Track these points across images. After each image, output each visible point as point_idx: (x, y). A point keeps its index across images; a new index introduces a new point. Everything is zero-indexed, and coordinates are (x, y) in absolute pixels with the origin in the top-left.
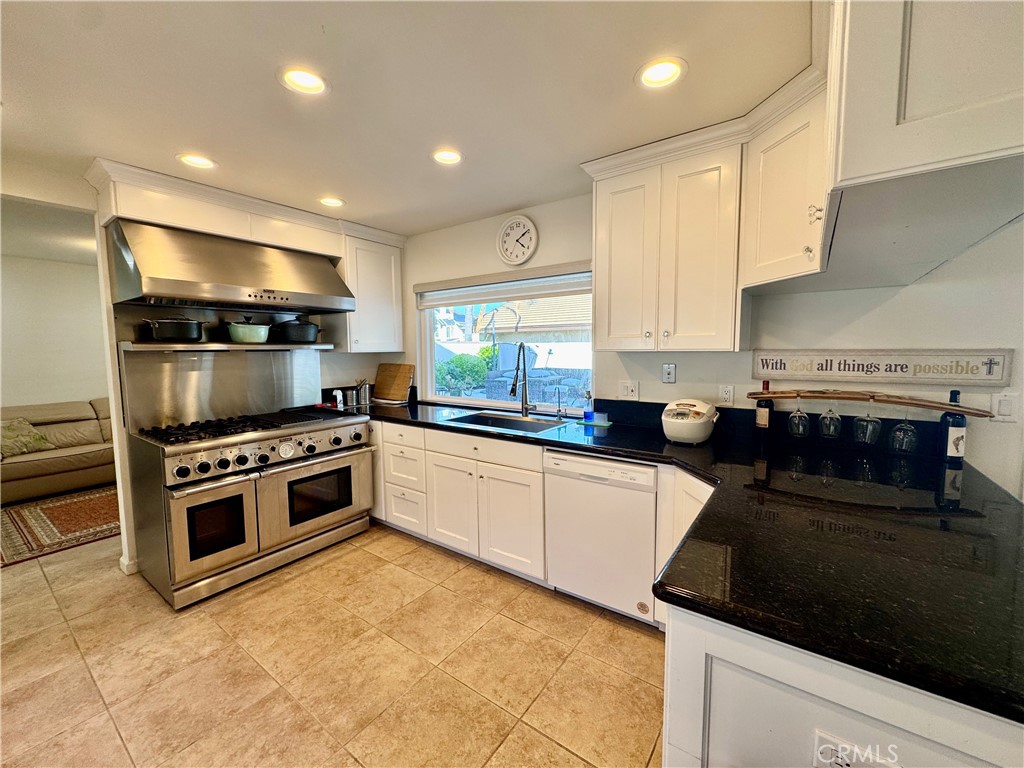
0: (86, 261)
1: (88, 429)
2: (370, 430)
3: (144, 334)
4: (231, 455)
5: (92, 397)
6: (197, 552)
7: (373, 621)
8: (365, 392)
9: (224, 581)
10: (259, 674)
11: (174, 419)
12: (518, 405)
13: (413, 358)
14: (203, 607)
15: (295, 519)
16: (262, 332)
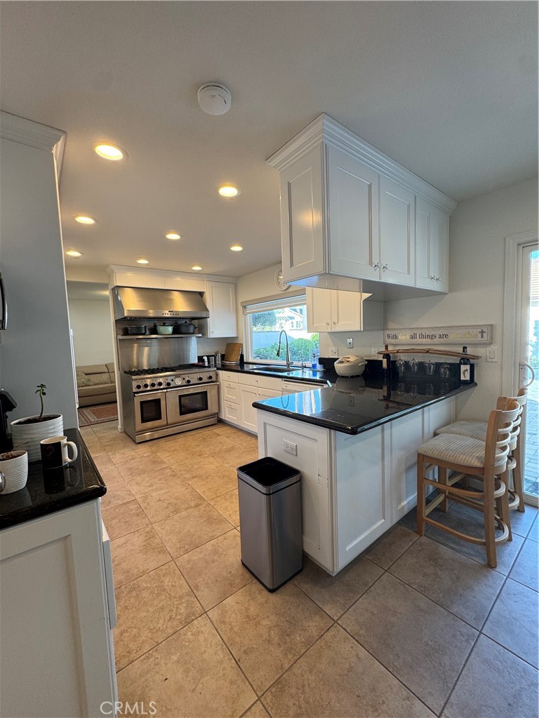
0: (105, 299)
1: (105, 377)
2: (217, 375)
3: (126, 332)
4: (149, 382)
5: (106, 363)
6: (144, 420)
7: (208, 452)
8: (219, 358)
9: (156, 434)
10: (162, 462)
11: (137, 368)
12: (285, 363)
13: (242, 340)
14: (146, 443)
15: (182, 413)
16: (170, 329)
